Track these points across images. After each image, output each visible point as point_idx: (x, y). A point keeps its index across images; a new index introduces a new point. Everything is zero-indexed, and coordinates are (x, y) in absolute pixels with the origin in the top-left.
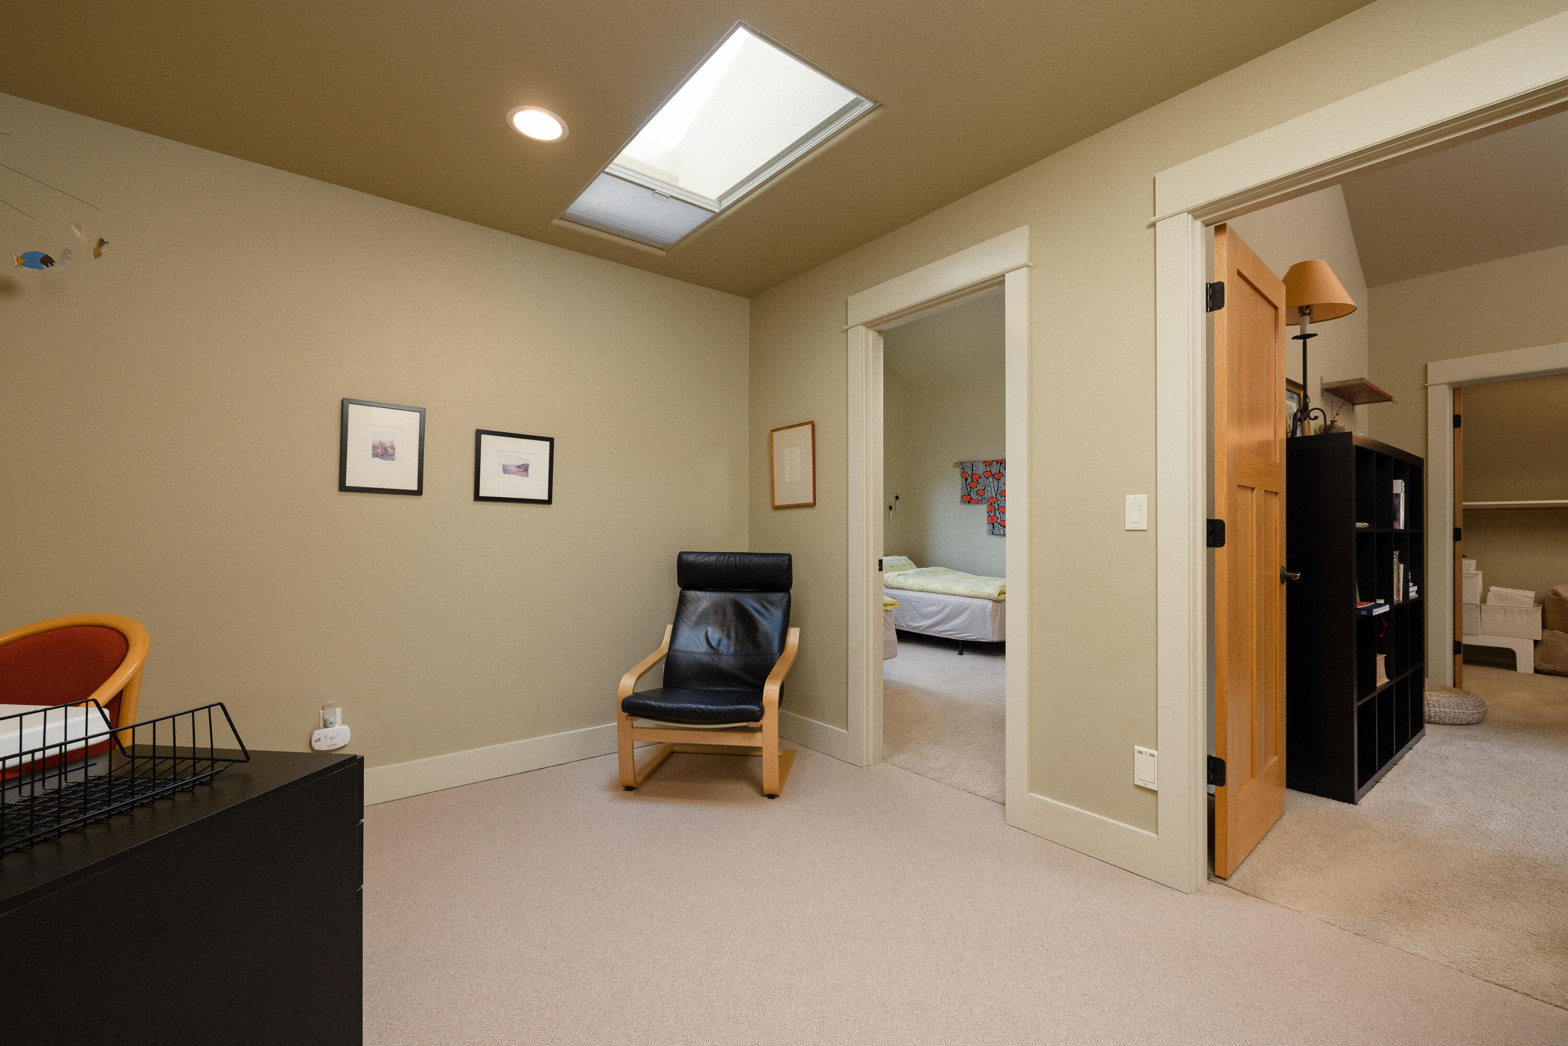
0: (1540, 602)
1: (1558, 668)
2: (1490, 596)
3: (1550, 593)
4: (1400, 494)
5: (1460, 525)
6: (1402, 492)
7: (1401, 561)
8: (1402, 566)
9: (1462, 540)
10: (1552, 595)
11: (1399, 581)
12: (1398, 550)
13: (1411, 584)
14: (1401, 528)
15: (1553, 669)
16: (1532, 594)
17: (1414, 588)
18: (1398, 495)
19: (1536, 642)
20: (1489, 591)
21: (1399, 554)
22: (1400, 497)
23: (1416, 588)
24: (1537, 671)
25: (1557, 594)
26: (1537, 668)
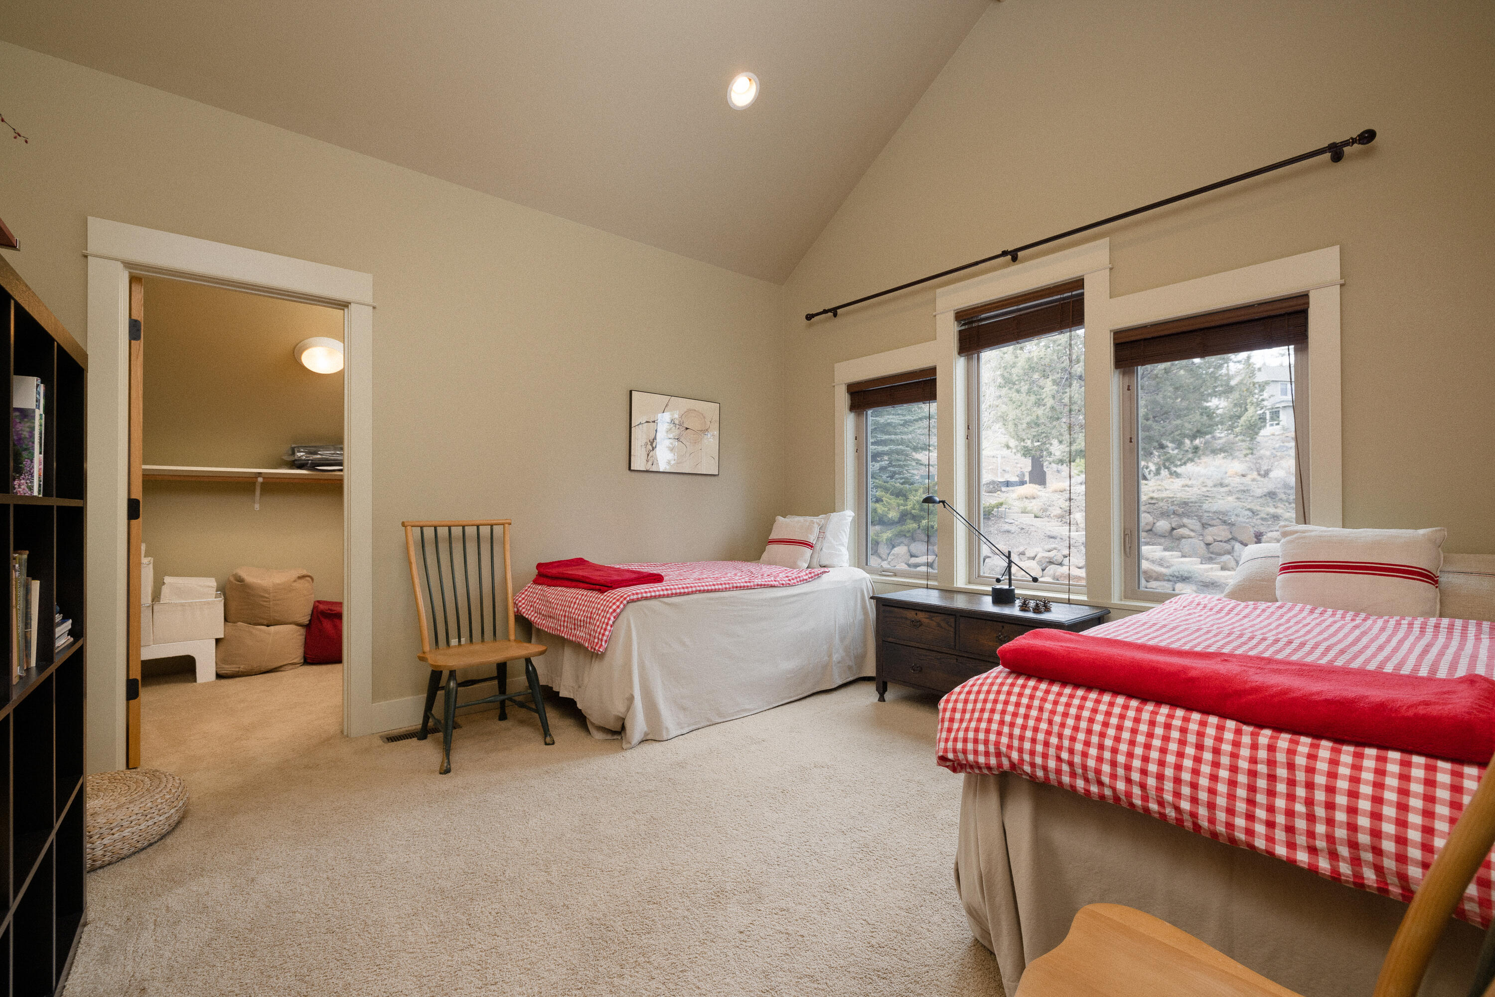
0: (224, 590)
1: (242, 668)
2: (165, 590)
3: (232, 579)
4: (34, 411)
5: (137, 494)
6: (38, 407)
7: (32, 573)
8: (36, 585)
9: (141, 519)
10: (234, 582)
11: (27, 624)
12: (25, 549)
13: (58, 617)
14: (36, 493)
15: (237, 670)
16: (212, 583)
17: (65, 625)
18: (26, 414)
19: (218, 641)
20: (164, 584)
21: (29, 556)
22: (34, 417)
23: (68, 624)
24: (219, 676)
25: (240, 580)
26: (219, 673)
